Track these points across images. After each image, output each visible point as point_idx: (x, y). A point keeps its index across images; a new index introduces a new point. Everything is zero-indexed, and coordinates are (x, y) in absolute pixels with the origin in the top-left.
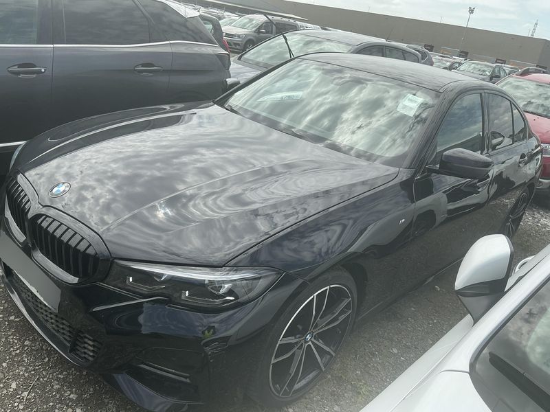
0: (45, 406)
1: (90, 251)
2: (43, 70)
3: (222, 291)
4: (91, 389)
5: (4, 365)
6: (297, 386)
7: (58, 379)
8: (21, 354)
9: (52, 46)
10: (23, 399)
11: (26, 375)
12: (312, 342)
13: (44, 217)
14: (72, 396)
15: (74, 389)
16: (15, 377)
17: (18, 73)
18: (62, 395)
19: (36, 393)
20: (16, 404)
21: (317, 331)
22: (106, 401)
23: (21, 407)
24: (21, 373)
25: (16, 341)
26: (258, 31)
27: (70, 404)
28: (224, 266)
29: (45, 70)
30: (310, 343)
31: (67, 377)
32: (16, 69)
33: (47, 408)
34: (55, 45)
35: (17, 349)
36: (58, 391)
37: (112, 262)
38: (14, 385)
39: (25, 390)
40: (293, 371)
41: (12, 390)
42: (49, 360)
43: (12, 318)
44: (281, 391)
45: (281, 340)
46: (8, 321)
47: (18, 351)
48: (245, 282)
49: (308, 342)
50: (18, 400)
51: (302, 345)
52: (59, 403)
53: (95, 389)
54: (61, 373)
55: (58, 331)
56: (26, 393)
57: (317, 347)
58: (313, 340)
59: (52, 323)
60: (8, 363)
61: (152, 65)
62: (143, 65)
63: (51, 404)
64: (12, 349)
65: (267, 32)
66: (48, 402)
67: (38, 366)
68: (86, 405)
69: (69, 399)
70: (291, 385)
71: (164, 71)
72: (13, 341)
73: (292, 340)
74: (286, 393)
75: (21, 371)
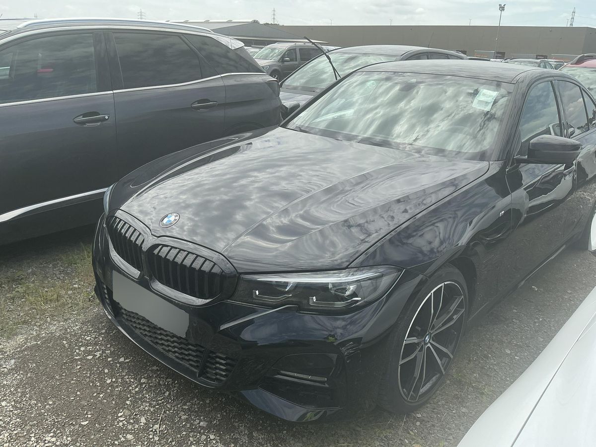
0: (179, 436)
1: (216, 270)
2: (107, 117)
3: (348, 293)
4: (219, 415)
5: (128, 402)
6: (422, 390)
7: (183, 410)
8: (140, 391)
9: (111, 92)
10: (155, 431)
11: (152, 409)
12: (431, 344)
13: (161, 246)
14: (202, 424)
15: (202, 418)
16: (143, 412)
17: (83, 123)
18: (192, 425)
19: (166, 424)
20: (151, 436)
21: (434, 332)
22: (236, 424)
23: (157, 438)
24: (147, 408)
25: (132, 380)
26: (282, 60)
27: (202, 431)
28: (347, 268)
29: (109, 117)
30: (429, 345)
31: (191, 407)
32: (81, 119)
33: (181, 437)
34: (115, 91)
35: (136, 387)
36: (187, 420)
37: (239, 278)
38: (143, 420)
39: (155, 423)
40: (417, 374)
41: (142, 424)
42: (170, 394)
43: (122, 360)
44: (409, 395)
45: (407, 340)
46: (119, 363)
47: (137, 389)
48: (370, 281)
49: (427, 344)
50: (151, 433)
51: (422, 347)
52: (191, 432)
53: (222, 415)
54: (185, 404)
55: (183, 359)
56: (157, 426)
57: (436, 349)
58: (431, 341)
59: (175, 352)
60: (131, 401)
61: (208, 101)
62: (199, 102)
63: (184, 433)
64: (131, 388)
65: (291, 60)
66: (180, 432)
67: (161, 400)
68: (218, 431)
69: (200, 427)
70: (417, 390)
71: (220, 105)
72: (130, 381)
73: (414, 340)
74: (413, 398)
75: (146, 406)
